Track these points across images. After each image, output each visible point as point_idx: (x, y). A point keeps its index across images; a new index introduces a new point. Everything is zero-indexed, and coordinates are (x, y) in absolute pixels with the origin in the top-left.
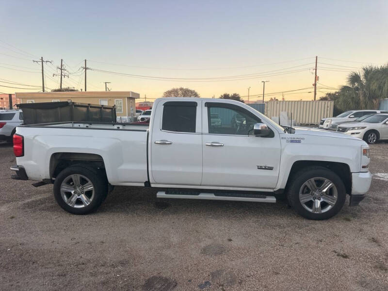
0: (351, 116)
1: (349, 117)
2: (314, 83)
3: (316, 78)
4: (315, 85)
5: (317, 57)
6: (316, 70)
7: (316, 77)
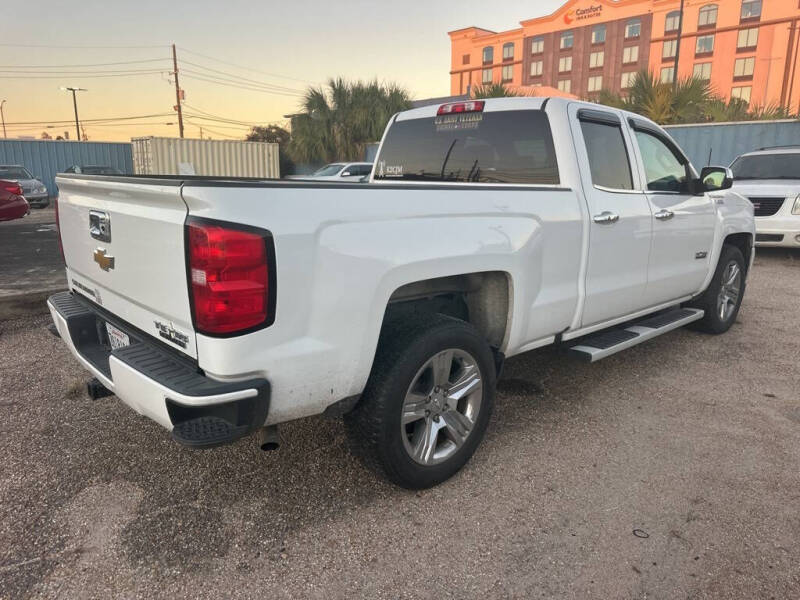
0: (346, 174)
1: (342, 176)
2: (176, 104)
3: (180, 94)
4: (178, 108)
5: (174, 47)
6: (176, 75)
7: (178, 92)
